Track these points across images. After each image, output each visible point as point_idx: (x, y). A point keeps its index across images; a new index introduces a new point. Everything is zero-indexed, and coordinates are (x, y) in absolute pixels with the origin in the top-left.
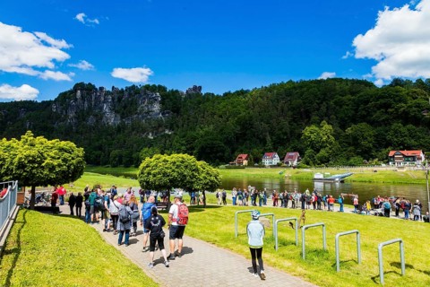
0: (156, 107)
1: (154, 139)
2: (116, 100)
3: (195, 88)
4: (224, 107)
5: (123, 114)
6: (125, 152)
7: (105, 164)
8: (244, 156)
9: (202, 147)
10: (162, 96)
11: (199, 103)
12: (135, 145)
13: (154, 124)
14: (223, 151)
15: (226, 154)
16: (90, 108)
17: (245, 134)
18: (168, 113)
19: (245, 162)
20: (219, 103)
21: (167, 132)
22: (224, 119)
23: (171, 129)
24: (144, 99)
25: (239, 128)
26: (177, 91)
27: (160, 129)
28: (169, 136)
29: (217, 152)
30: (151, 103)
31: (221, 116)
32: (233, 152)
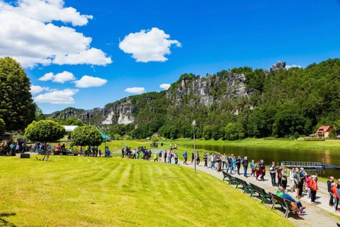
0: (242, 87)
1: (240, 114)
2: (210, 84)
3: (278, 65)
4: (307, 79)
5: (215, 95)
6: (213, 127)
7: (200, 137)
8: (326, 128)
10: (247, 77)
11: (282, 78)
12: (222, 121)
13: (240, 101)
14: (303, 124)
15: (306, 126)
16: (191, 93)
17: (328, 106)
18: (252, 91)
19: (327, 135)
20: (301, 76)
21: (252, 108)
22: (306, 91)
23: (255, 105)
24: (232, 80)
25: (321, 99)
26: (261, 70)
27: (246, 106)
28: (251, 111)
29: (296, 125)
30: (238, 84)
31: (303, 89)
32: (315, 123)
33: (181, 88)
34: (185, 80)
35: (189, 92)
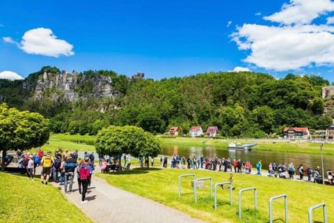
0: (108, 89)
1: (106, 113)
2: (76, 81)
3: (139, 75)
4: (161, 90)
5: (81, 92)
6: (80, 122)
7: (65, 132)
8: (176, 128)
9: (143, 121)
10: (113, 80)
11: (142, 86)
12: (90, 117)
13: (105, 101)
14: (160, 125)
15: (162, 126)
16: (54, 87)
17: (177, 112)
18: (117, 93)
19: (176, 133)
20: (157, 87)
21: (116, 108)
22: (161, 99)
23: (119, 105)
24: (99, 81)
25: (172, 106)
26: (125, 76)
27: (111, 106)
28: (117, 111)
29: (155, 125)
30: (104, 85)
31: (158, 97)
32: (167, 124)
33: (43, 81)
34: (47, 73)
35: (51, 85)
